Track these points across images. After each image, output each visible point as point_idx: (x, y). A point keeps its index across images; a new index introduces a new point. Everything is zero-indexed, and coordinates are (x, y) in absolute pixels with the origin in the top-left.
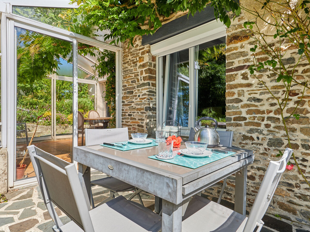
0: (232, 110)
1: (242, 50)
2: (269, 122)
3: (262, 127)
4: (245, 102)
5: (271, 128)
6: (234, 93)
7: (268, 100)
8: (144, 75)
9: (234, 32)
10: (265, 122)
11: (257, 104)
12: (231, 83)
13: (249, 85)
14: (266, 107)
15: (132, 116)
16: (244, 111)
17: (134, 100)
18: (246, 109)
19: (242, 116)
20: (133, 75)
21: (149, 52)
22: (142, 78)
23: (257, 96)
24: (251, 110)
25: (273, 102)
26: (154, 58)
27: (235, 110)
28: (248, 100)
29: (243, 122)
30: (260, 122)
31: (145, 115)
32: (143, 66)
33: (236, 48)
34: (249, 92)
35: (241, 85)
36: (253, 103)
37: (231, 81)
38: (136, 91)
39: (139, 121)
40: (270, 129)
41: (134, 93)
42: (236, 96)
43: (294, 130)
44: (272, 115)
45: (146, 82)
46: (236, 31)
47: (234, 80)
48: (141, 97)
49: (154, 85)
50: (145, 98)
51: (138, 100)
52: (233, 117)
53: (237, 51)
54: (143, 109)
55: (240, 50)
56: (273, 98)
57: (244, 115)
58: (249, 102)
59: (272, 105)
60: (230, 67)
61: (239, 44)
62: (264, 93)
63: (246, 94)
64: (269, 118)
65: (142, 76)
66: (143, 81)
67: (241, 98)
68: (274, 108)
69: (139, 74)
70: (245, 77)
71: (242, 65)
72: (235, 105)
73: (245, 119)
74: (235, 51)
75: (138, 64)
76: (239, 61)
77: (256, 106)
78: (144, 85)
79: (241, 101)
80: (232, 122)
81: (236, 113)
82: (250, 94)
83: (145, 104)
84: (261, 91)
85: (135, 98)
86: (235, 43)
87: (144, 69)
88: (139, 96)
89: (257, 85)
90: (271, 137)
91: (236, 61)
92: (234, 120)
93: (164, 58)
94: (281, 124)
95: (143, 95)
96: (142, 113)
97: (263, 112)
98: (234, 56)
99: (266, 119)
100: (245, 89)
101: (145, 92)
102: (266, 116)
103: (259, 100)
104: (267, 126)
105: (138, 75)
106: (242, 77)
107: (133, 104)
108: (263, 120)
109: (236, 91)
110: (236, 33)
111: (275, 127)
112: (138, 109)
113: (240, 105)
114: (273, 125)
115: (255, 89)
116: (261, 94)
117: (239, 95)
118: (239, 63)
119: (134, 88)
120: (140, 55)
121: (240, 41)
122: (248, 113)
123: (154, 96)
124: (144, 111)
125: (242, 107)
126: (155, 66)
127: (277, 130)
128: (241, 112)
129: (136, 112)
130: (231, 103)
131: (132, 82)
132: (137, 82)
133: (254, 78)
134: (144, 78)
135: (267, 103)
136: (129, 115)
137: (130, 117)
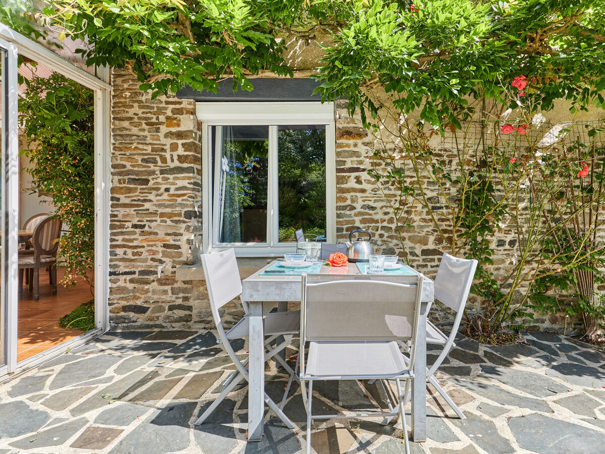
0: (344, 219)
1: (355, 149)
2: (383, 232)
3: (377, 237)
4: (359, 209)
5: (385, 238)
6: (347, 199)
7: (382, 208)
8: (181, 151)
9: (345, 125)
10: (379, 232)
11: (371, 212)
12: (343, 186)
13: (363, 191)
14: (379, 216)
15: (146, 229)
16: (357, 219)
17: (151, 197)
18: (360, 218)
19: (355, 225)
20: (149, 148)
21: (193, 112)
22: (175, 158)
23: (371, 204)
24: (366, 218)
25: (386, 211)
26: (200, 125)
27: (347, 219)
28: (362, 208)
30: (374, 232)
31: (184, 225)
32: (180, 135)
33: (348, 146)
34: (364, 199)
35: (354, 190)
36: (367, 211)
37: (343, 184)
38: (157, 180)
39: (168, 238)
40: (383, 239)
41: (152, 182)
42: (349, 202)
43: (404, 239)
44: (385, 224)
45: (185, 165)
46: (348, 125)
47: (347, 183)
48: (172, 192)
49: (200, 172)
50: (184, 195)
51: (165, 197)
52: (345, 227)
53: (350, 149)
55: (352, 148)
56: (386, 207)
57: (357, 224)
58: (362, 210)
59: (386, 214)
60: (342, 167)
61: (351, 142)
62: (379, 201)
63: (360, 200)
64: (383, 228)
65: (175, 154)
66: (177, 163)
67: (354, 205)
68: (387, 217)
69: (168, 147)
70: (359, 181)
71: (356, 166)
72: (348, 213)
74: (346, 149)
75: (164, 129)
76: (352, 162)
77: (370, 215)
78: (180, 170)
79: (354, 208)
80: (344, 232)
81: (348, 222)
82: (364, 201)
83: (186, 206)
84: (375, 198)
85: (154, 192)
86: (347, 139)
87: (180, 142)
89: (370, 192)
90: (384, 247)
91: (348, 160)
92: (347, 231)
93: (214, 129)
94: (394, 234)
95: (177, 189)
96: (177, 222)
97: (377, 222)
98: (347, 154)
99: (380, 229)
100: (359, 195)
101: (185, 183)
102: (380, 225)
103: (373, 208)
104: (381, 236)
105: (163, 150)
106: (355, 180)
107: (147, 205)
108: (377, 230)
109: (348, 195)
110: (349, 128)
111: (388, 237)
112: (162, 215)
113: (353, 212)
114: (386, 235)
115: (369, 195)
116: (375, 201)
117: (353, 201)
118: (352, 164)
119: (153, 173)
120: (169, 114)
121: (353, 138)
122: (362, 222)
123: (199, 191)
124: (182, 218)
125: (356, 215)
126: (200, 139)
127: (390, 240)
128: (354, 222)
129: (159, 219)
130: (343, 210)
131: (143, 160)
132: (160, 163)
133: (368, 183)
134: (180, 158)
135: (380, 212)
136: (135, 226)
137: (138, 231)
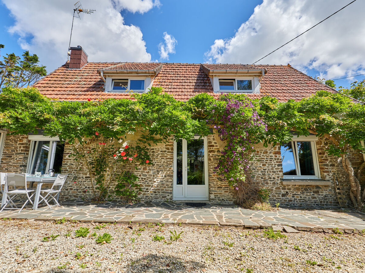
3: (73, 173)
4: (69, 165)
6: (65, 162)
7: (75, 164)
8: (22, 148)
12: (65, 158)
13: (70, 159)
14: (74, 167)
15: (9, 170)
16: (68, 167)
17: (12, 161)
20: (14, 147)
21: (27, 138)
22: (20, 150)
23: (72, 163)
26: (29, 141)
29: (67, 172)
31: (19, 169)
32: (22, 144)
35: (68, 159)
36: (71, 165)
38: (14, 156)
41: (13, 157)
42: (66, 163)
43: (80, 173)
44: (75, 169)
45: (23, 152)
48: (17, 160)
49: (27, 154)
51: (16, 161)
52: (64, 170)
54: (18, 166)
55: (69, 148)
57: (68, 169)
60: (65, 153)
61: (69, 146)
62: (74, 162)
63: (69, 162)
64: (75, 170)
65: (20, 149)
66: (20, 152)
69: (18, 147)
71: (69, 152)
73: (68, 170)
75: (18, 142)
78: (21, 153)
81: (65, 168)
83: (21, 163)
85: (13, 160)
86: (67, 145)
87: (22, 146)
88: (16, 159)
90: (74, 176)
91: (67, 151)
93: (35, 142)
95: (19, 159)
96: (17, 168)
97: (73, 168)
98: (67, 149)
100: (69, 161)
101: (21, 157)
103: (73, 164)
104: (74, 172)
105: (17, 148)
106: (68, 156)
107: (10, 163)
109: (66, 161)
112: (14, 166)
113: (67, 165)
115: (72, 161)
117: (67, 162)
119: (13, 154)
120: (21, 138)
122: (69, 168)
123: (26, 159)
125: (67, 166)
126: (29, 145)
129: (12, 167)
130: (64, 165)
131: (11, 151)
132: (16, 152)
133: (72, 157)
134: (22, 150)
135: (75, 166)
136: (6, 169)
137: (6, 170)
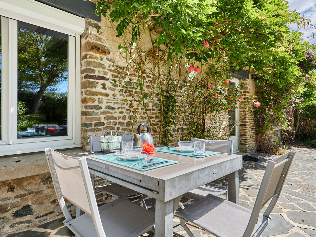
0: (93, 116)
1: (102, 62)
2: (119, 126)
3: (116, 130)
4: (103, 109)
5: (120, 131)
6: (95, 100)
7: (119, 108)
9: (94, 41)
10: (117, 126)
11: (112, 111)
12: (92, 90)
13: (107, 95)
14: (117, 114)
16: (102, 116)
18: (105, 116)
19: (101, 121)
23: (112, 105)
24: (108, 116)
25: (121, 111)
27: (95, 116)
28: (106, 108)
29: (102, 127)
30: (113, 126)
33: (96, 58)
34: (107, 101)
35: (101, 94)
36: (109, 110)
37: (92, 88)
40: (119, 131)
42: (96, 103)
44: (121, 120)
46: (96, 42)
47: (95, 88)
52: (93, 123)
53: (97, 61)
55: (99, 61)
56: (122, 108)
57: (103, 120)
58: (106, 110)
59: (121, 113)
60: (92, 74)
61: (99, 56)
62: (117, 103)
63: (104, 102)
64: (119, 123)
67: (100, 105)
68: (122, 115)
70: (104, 87)
71: (102, 75)
72: (96, 111)
73: (103, 124)
74: (95, 60)
76: (99, 71)
77: (111, 113)
79: (101, 108)
80: (93, 127)
81: (96, 119)
82: (107, 103)
84: (114, 101)
86: (95, 52)
89: (111, 96)
91: (97, 70)
92: (95, 126)
94: (126, 127)
97: (116, 118)
98: (95, 64)
99: (117, 124)
100: (104, 98)
102: (117, 121)
103: (113, 109)
104: (118, 129)
106: (102, 86)
108: (116, 125)
109: (96, 98)
110: (98, 44)
111: (122, 129)
113: (99, 111)
114: (121, 128)
115: (111, 99)
116: (115, 103)
117: (100, 102)
118: (99, 73)
121: (100, 53)
122: (107, 118)
125: (101, 113)
127: (123, 131)
128: (100, 118)
130: (93, 109)
133: (110, 90)
135: (118, 111)
